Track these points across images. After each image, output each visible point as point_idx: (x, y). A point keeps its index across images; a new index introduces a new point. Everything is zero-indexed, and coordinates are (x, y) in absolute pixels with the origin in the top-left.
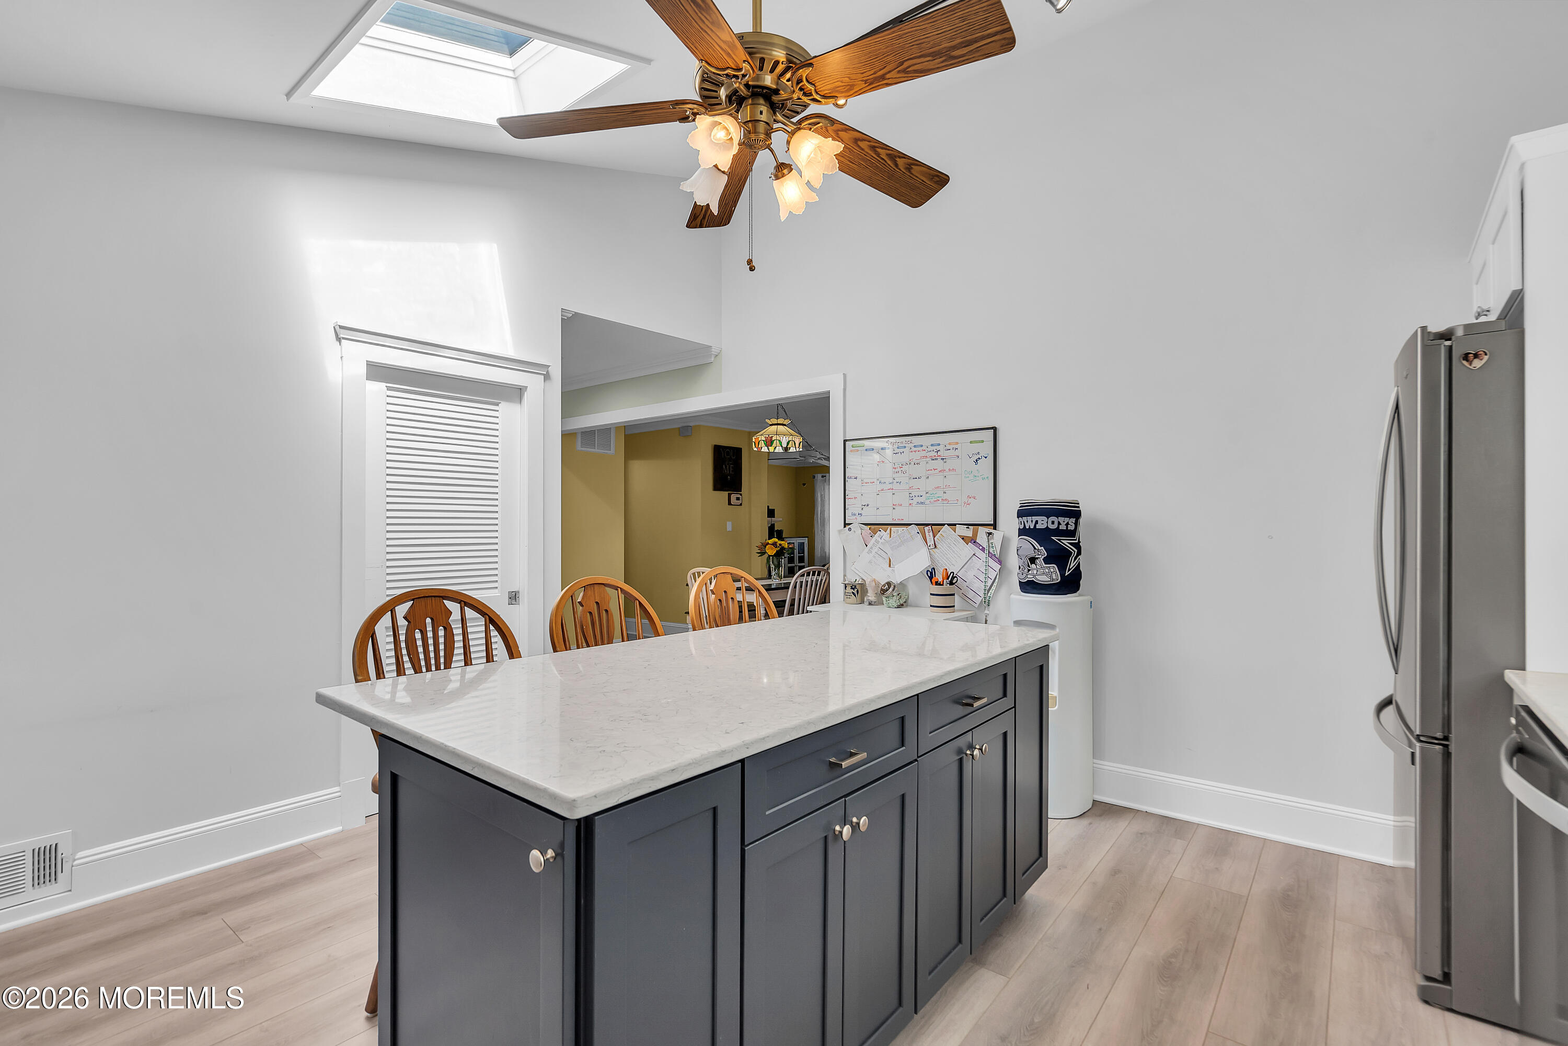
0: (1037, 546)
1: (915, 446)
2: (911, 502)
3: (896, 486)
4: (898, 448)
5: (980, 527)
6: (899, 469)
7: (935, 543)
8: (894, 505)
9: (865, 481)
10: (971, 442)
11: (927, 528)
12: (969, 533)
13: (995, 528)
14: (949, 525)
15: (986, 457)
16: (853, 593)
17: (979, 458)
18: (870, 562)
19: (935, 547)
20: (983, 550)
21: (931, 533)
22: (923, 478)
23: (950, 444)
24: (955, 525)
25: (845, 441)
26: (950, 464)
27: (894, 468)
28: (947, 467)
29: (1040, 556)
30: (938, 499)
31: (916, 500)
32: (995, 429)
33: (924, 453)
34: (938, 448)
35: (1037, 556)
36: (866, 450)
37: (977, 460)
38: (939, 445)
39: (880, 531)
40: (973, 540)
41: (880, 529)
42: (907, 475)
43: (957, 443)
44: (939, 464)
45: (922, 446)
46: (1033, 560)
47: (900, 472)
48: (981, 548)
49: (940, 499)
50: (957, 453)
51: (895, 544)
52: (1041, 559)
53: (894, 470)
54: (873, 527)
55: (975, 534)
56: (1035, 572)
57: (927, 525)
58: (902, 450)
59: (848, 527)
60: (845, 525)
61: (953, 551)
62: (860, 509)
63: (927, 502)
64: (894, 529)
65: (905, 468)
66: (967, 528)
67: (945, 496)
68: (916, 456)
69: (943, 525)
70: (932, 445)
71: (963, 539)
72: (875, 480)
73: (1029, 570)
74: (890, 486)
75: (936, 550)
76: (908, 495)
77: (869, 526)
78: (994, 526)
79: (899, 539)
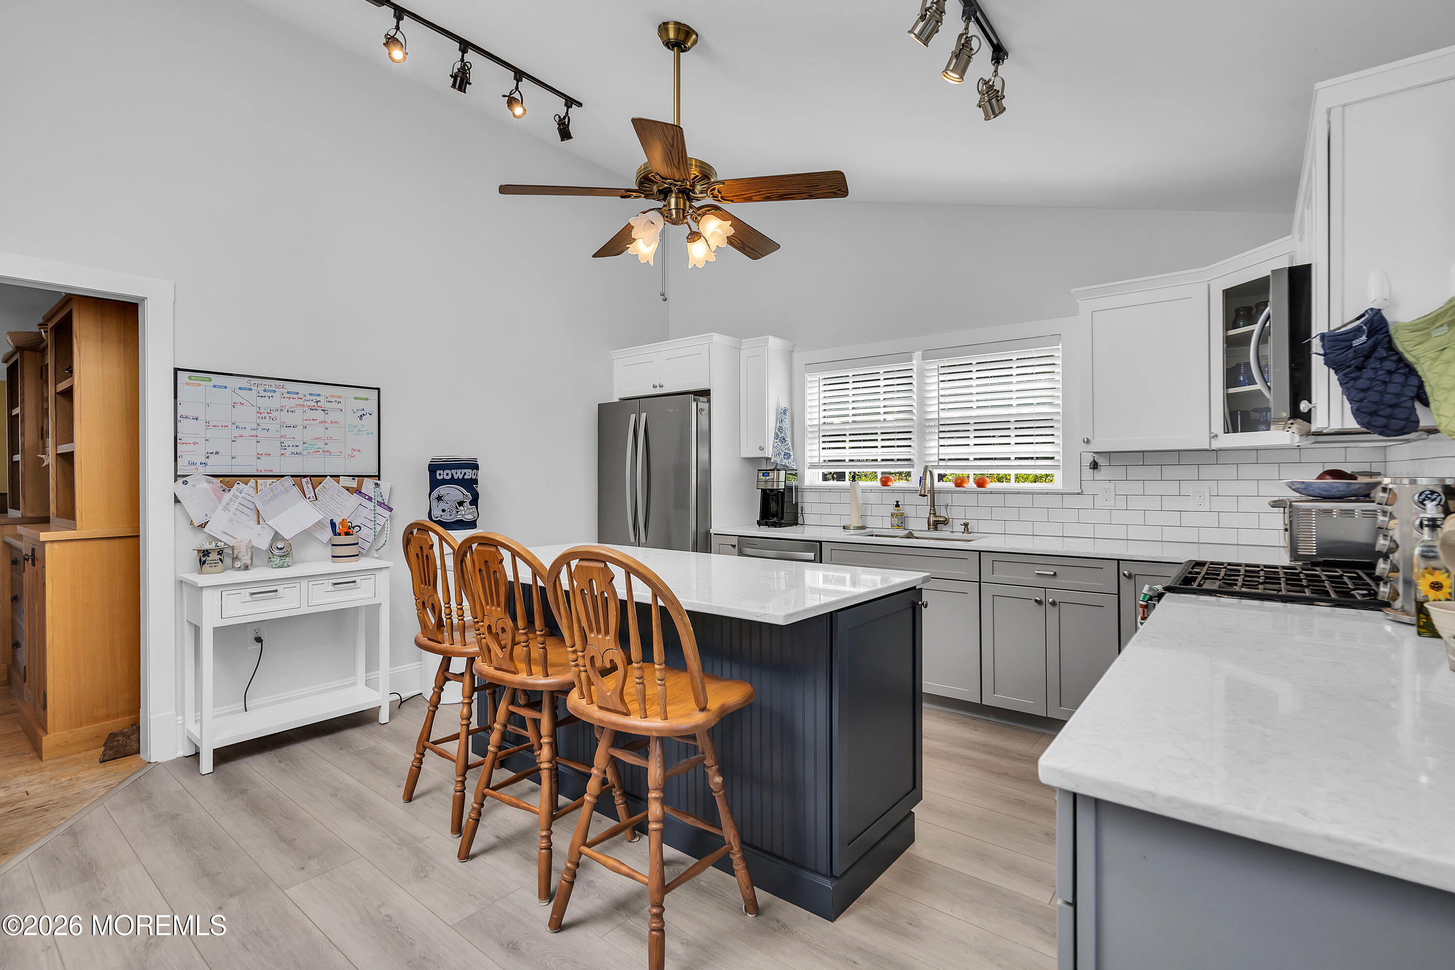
0: (465, 492)
1: (288, 393)
2: (283, 452)
3: (260, 433)
4: (265, 391)
5: (365, 478)
6: (266, 415)
7: (315, 495)
8: (258, 454)
9: (212, 423)
10: (355, 398)
11: (304, 480)
12: (354, 484)
13: (379, 479)
14: (331, 476)
15: (371, 414)
16: (220, 559)
17: (364, 414)
18: (231, 521)
19: (316, 499)
20: (370, 499)
21: (310, 486)
22: (300, 428)
23: (332, 396)
24: (339, 476)
25: (176, 370)
26: (332, 416)
27: (258, 412)
28: (328, 418)
29: (467, 500)
30: (318, 450)
31: (290, 450)
32: (378, 389)
33: (300, 402)
34: (318, 398)
35: (465, 500)
36: (214, 386)
37: (361, 416)
38: (319, 395)
39: (238, 483)
40: (358, 491)
41: (238, 482)
42: (278, 421)
43: (340, 397)
44: (319, 415)
45: (298, 393)
46: (461, 504)
47: (268, 418)
48: (367, 497)
49: (321, 450)
50: (340, 406)
51: (266, 498)
52: (468, 502)
53: (259, 415)
54: (227, 479)
55: (360, 485)
56: (463, 513)
57: (305, 476)
58: (270, 394)
59: (180, 480)
60: (177, 477)
61: (338, 503)
62: (204, 457)
63: (305, 452)
64: (260, 481)
65: (274, 414)
66: (353, 479)
67: (327, 448)
68: (290, 403)
69: (326, 476)
70: (311, 394)
71: (347, 490)
72: (230, 424)
73: (458, 512)
74: (253, 432)
75: (317, 502)
76: (279, 444)
77: (221, 479)
78: (378, 477)
79: (270, 492)
